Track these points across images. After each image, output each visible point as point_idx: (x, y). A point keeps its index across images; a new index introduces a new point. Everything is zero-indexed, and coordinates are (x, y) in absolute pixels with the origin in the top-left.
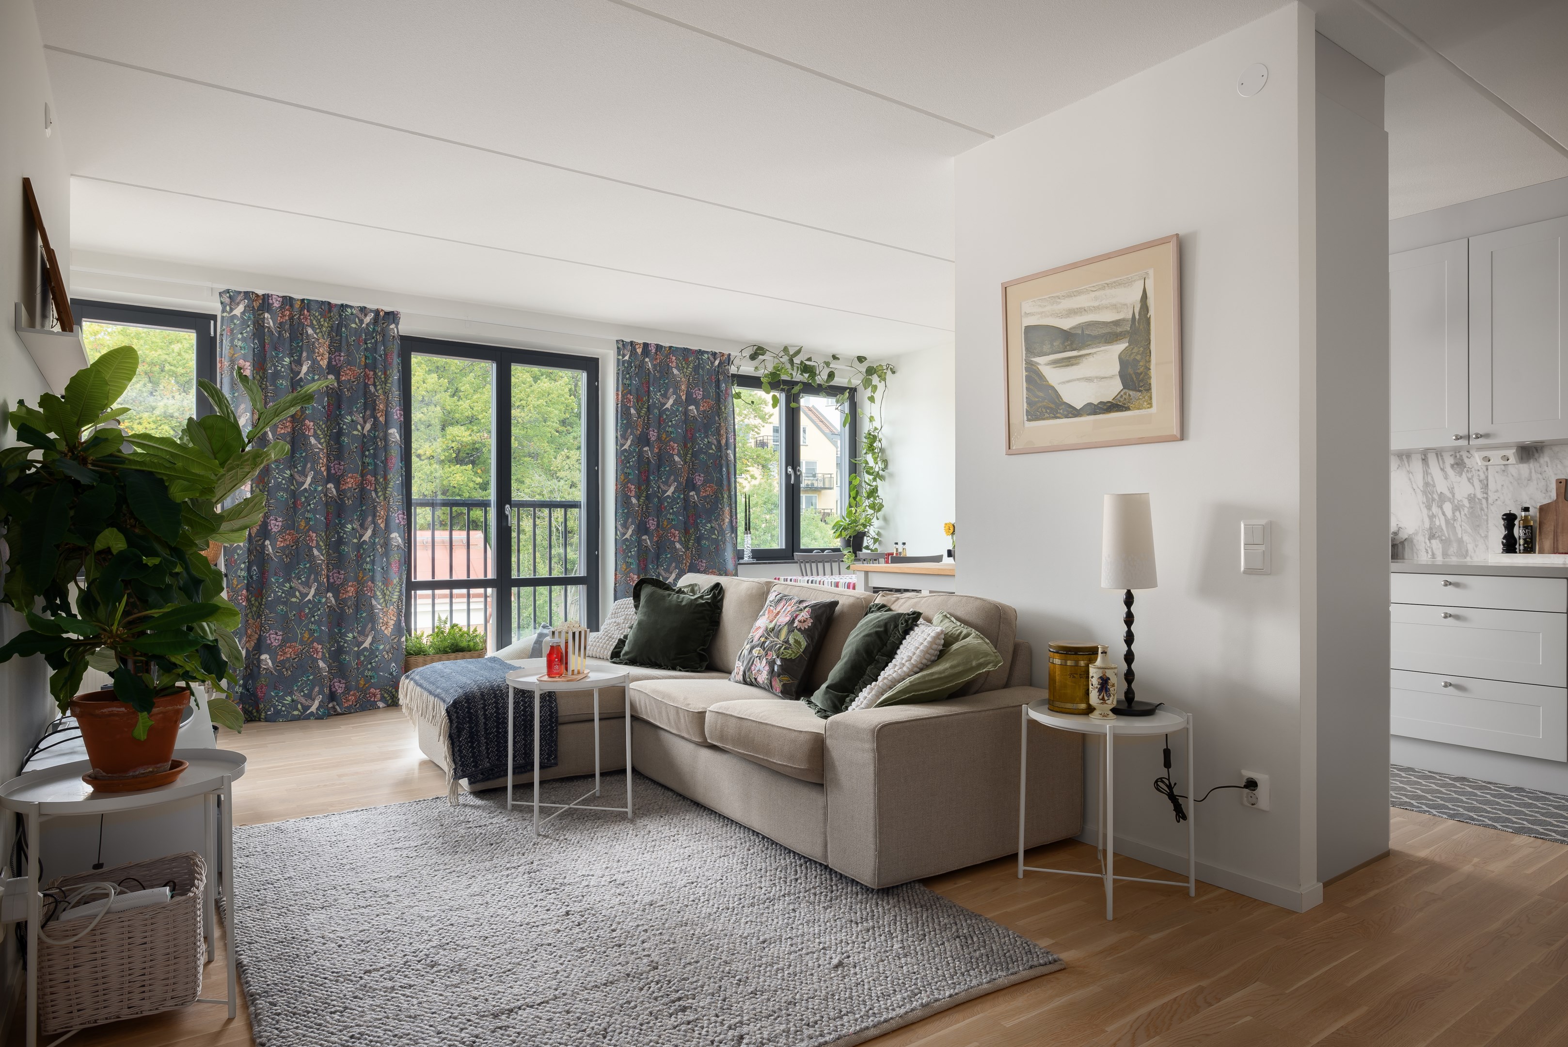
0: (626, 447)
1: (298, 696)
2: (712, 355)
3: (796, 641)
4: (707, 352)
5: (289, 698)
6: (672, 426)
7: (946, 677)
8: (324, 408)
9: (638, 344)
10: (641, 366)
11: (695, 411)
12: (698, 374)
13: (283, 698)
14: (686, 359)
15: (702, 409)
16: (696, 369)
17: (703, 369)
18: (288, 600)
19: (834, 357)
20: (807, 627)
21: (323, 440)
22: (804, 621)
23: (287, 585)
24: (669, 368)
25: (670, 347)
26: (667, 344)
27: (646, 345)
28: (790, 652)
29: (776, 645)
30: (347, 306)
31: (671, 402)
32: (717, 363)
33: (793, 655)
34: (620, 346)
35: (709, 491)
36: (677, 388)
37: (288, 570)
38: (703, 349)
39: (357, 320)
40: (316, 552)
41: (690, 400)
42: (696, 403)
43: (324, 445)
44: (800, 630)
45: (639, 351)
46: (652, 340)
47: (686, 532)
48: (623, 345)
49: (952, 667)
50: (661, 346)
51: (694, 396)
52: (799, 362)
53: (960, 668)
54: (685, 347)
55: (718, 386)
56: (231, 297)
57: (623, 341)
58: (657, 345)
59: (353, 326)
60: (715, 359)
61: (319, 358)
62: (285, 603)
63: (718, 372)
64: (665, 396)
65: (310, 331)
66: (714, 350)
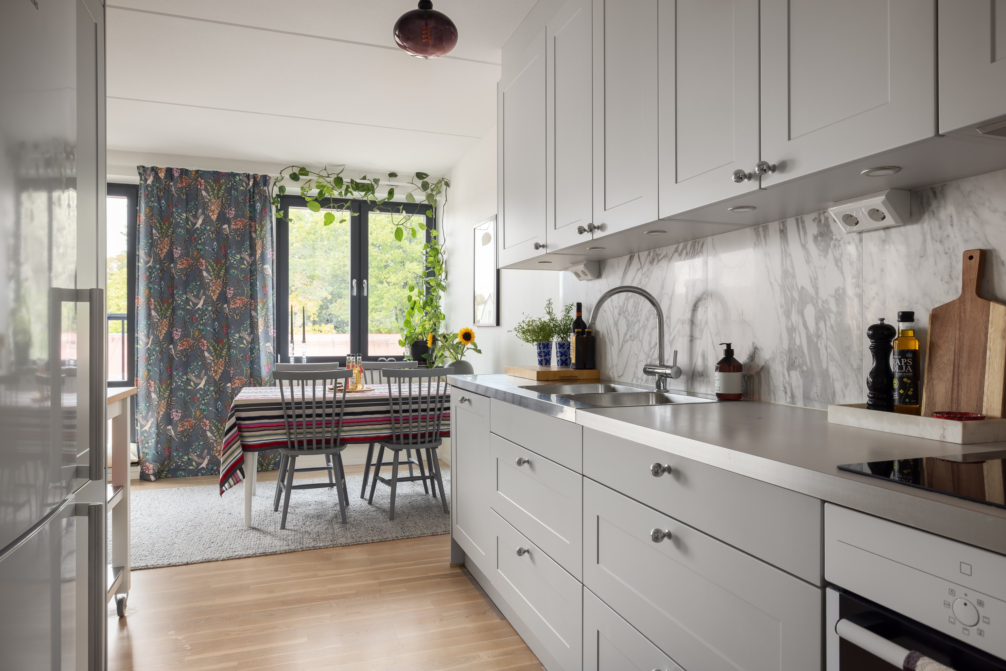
0: (150, 264)
2: (246, 177)
4: (238, 175)
6: (201, 244)
9: (161, 169)
10: (167, 190)
11: (228, 229)
12: (231, 195)
14: (217, 181)
15: (233, 227)
16: (228, 191)
17: (237, 190)
19: (392, 174)
24: (198, 191)
25: (197, 171)
26: (192, 167)
27: (169, 171)
31: (200, 221)
32: (251, 183)
34: (141, 171)
35: (239, 304)
36: (205, 207)
38: (235, 172)
41: (223, 218)
42: (228, 222)
45: (162, 175)
46: (176, 165)
47: (218, 340)
48: (144, 171)
50: (187, 171)
51: (228, 216)
52: (349, 180)
54: (215, 170)
55: (253, 207)
57: (144, 167)
58: (182, 170)
60: (249, 180)
63: (254, 192)
64: (195, 215)
66: (247, 172)
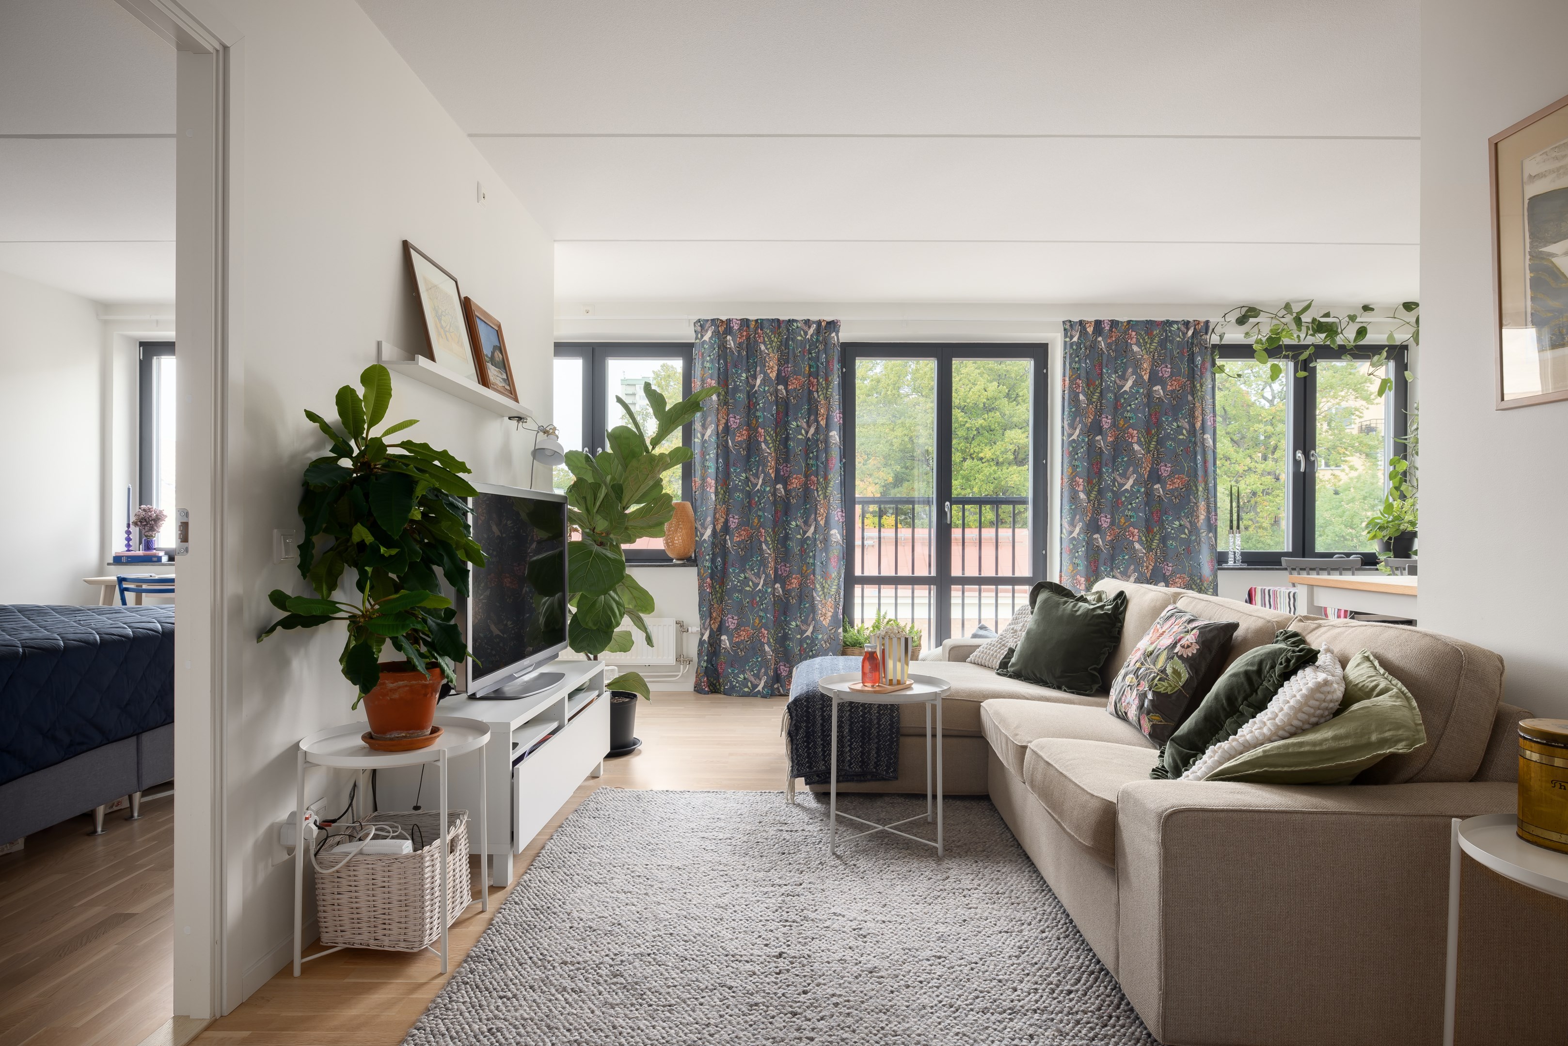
0: (1074, 437)
1: (748, 675)
2: (1184, 324)
3: (1176, 672)
4: (1177, 322)
5: (742, 676)
6: (1131, 411)
7: (1322, 752)
8: (772, 416)
9: (1088, 322)
10: (1094, 346)
11: (1161, 391)
12: (1166, 348)
13: (737, 675)
14: (1149, 333)
15: (1169, 388)
16: (1163, 344)
17: (1172, 342)
18: (743, 588)
19: (1366, 308)
20: (1190, 655)
21: (771, 445)
22: (1188, 647)
23: (742, 575)
24: (1128, 345)
25: (1129, 322)
26: (1123, 318)
27: (1098, 323)
28: (1165, 684)
29: (1151, 673)
30: (794, 321)
31: (1130, 383)
32: (1190, 333)
33: (1169, 689)
34: (1067, 327)
35: (1178, 484)
36: (1137, 365)
37: (743, 562)
38: (1171, 319)
39: (802, 332)
40: (764, 547)
41: (1155, 379)
42: (1162, 382)
43: (772, 449)
44: (1181, 657)
45: (1090, 330)
46: (1105, 316)
47: (1149, 530)
48: (1071, 326)
49: (1335, 738)
50: (1118, 322)
51: (1160, 375)
52: (1310, 320)
53: (1349, 742)
54: (1148, 319)
55: (1191, 359)
56: (701, 325)
57: (1070, 321)
58: (1112, 321)
59: (799, 338)
60: (1188, 329)
61: (769, 371)
62: (740, 592)
63: (1192, 343)
64: (1123, 378)
65: (763, 347)
66: (1186, 319)
